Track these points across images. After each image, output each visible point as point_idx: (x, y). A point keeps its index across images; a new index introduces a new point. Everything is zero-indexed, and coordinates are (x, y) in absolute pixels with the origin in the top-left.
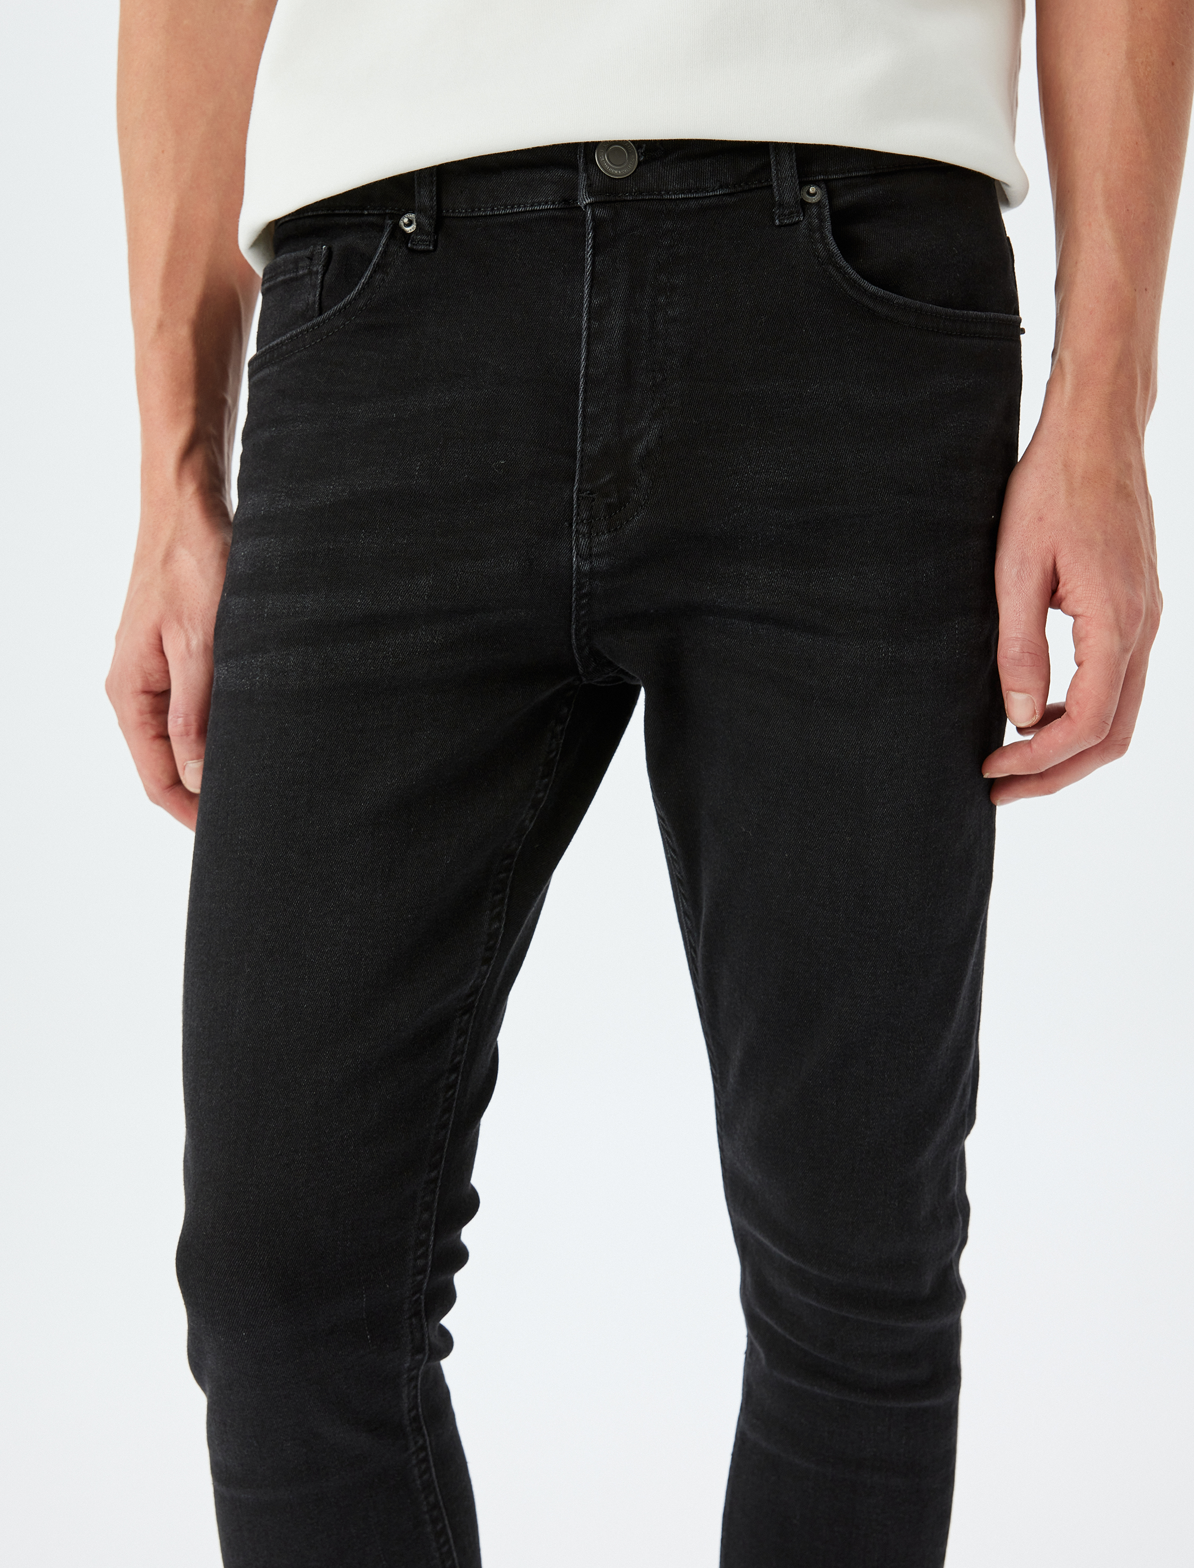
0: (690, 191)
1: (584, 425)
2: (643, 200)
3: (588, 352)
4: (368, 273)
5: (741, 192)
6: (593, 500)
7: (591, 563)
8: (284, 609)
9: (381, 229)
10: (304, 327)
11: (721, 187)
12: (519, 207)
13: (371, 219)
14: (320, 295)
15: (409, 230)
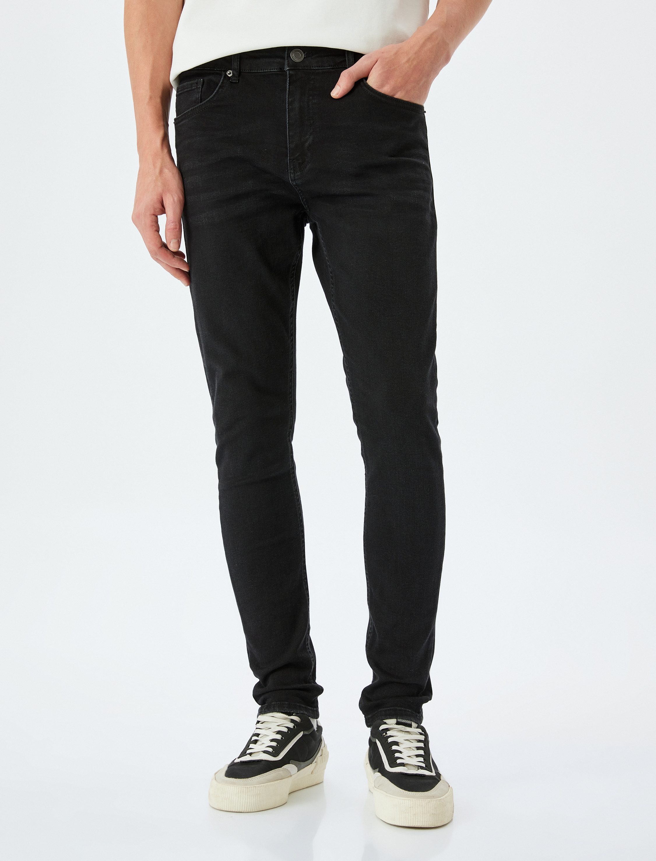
0: (320, 67)
1: (289, 138)
2: (305, 69)
3: (289, 116)
4: (217, 89)
5: (336, 68)
6: (294, 162)
7: (295, 182)
8: (207, 198)
9: (221, 75)
10: (196, 106)
11: (329, 66)
12: (266, 70)
13: (217, 71)
14: (201, 95)
15: (229, 76)
